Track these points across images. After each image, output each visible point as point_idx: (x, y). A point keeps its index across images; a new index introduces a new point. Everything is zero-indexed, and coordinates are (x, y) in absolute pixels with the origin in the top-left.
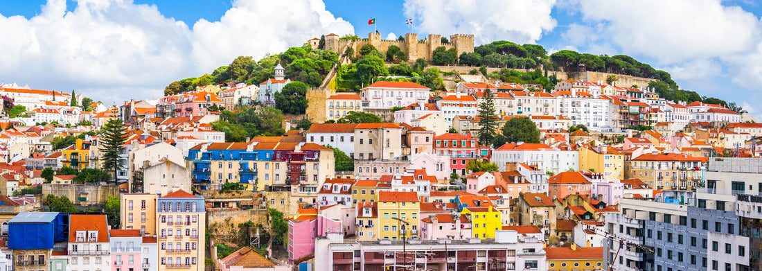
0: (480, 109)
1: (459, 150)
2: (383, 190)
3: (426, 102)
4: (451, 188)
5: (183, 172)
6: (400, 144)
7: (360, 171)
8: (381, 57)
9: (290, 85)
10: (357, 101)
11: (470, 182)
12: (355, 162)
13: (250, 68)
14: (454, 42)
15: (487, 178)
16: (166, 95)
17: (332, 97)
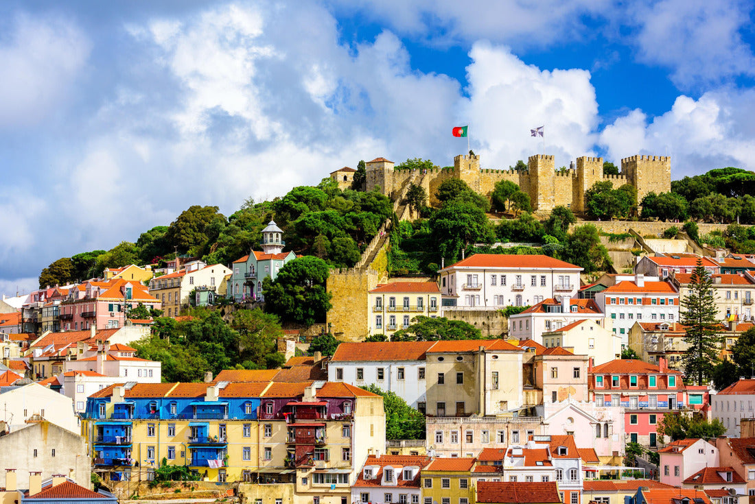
0: (686, 310)
1: (643, 393)
2: (486, 479)
3: (574, 293)
4: (626, 474)
5: (75, 443)
6: (521, 382)
7: (439, 439)
8: (479, 205)
9: (294, 263)
10: (432, 295)
11: (665, 460)
12: (428, 421)
13: (213, 233)
14: (630, 172)
15: (701, 451)
16: (43, 286)
17: (381, 289)
